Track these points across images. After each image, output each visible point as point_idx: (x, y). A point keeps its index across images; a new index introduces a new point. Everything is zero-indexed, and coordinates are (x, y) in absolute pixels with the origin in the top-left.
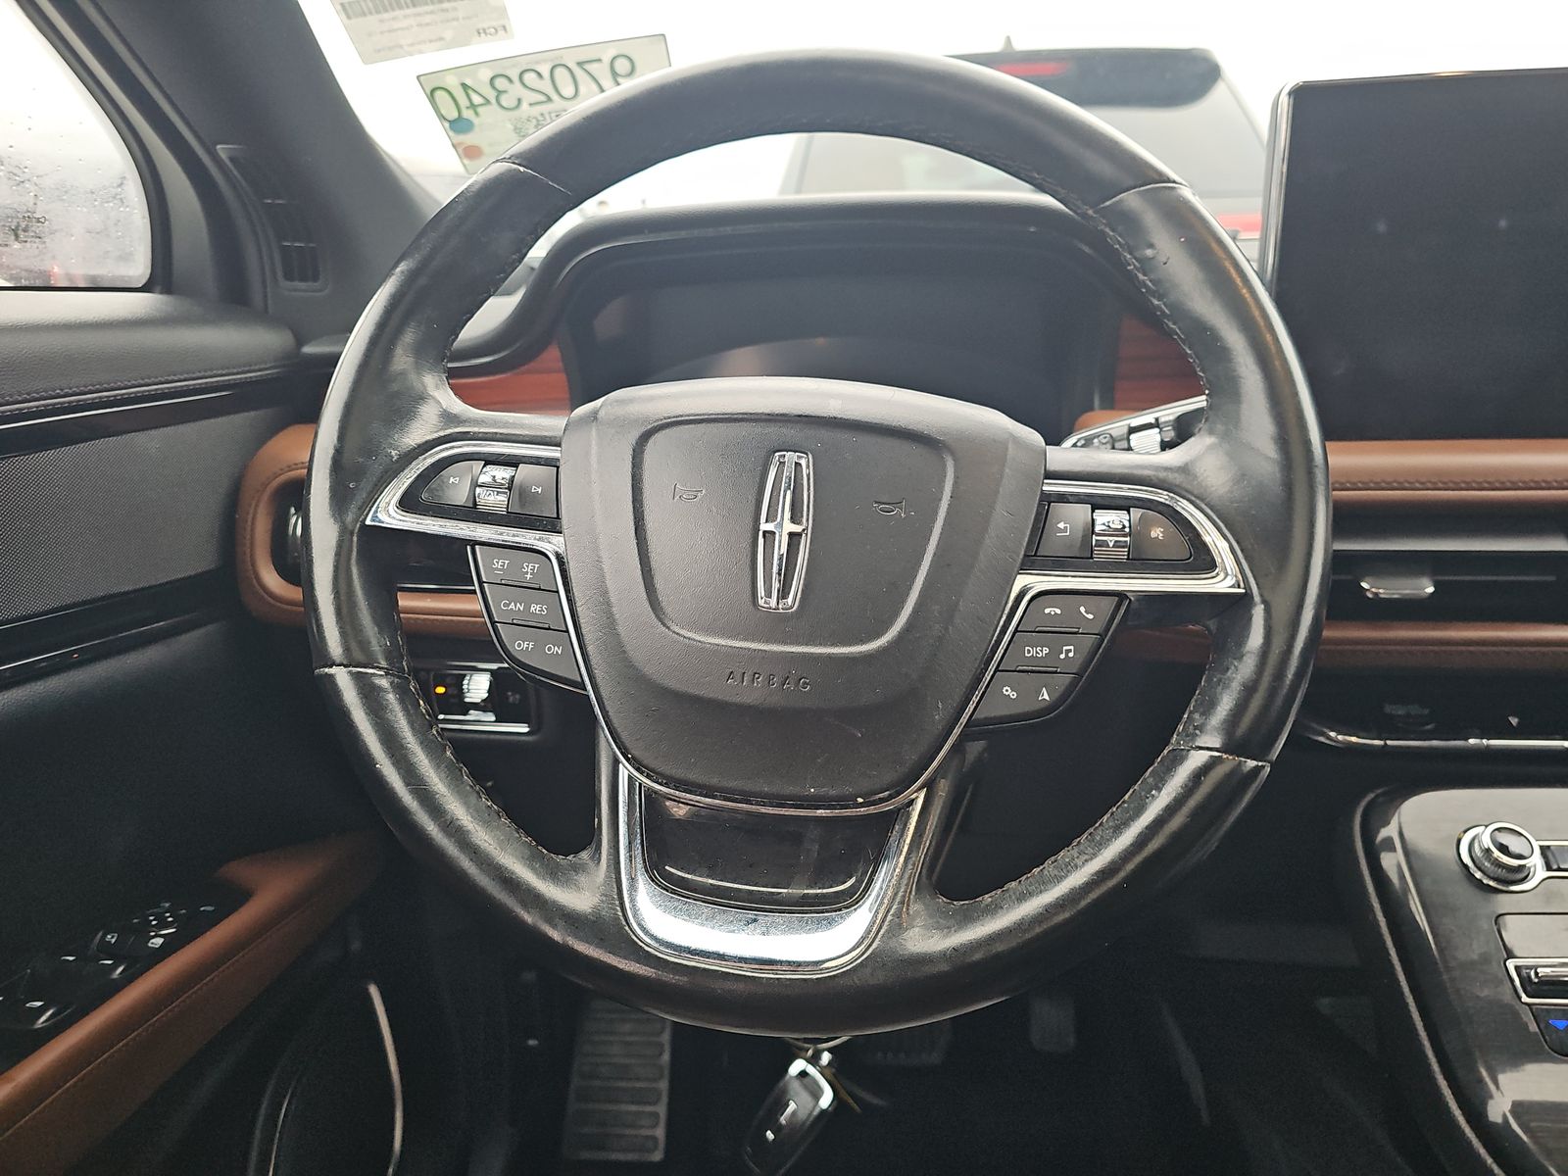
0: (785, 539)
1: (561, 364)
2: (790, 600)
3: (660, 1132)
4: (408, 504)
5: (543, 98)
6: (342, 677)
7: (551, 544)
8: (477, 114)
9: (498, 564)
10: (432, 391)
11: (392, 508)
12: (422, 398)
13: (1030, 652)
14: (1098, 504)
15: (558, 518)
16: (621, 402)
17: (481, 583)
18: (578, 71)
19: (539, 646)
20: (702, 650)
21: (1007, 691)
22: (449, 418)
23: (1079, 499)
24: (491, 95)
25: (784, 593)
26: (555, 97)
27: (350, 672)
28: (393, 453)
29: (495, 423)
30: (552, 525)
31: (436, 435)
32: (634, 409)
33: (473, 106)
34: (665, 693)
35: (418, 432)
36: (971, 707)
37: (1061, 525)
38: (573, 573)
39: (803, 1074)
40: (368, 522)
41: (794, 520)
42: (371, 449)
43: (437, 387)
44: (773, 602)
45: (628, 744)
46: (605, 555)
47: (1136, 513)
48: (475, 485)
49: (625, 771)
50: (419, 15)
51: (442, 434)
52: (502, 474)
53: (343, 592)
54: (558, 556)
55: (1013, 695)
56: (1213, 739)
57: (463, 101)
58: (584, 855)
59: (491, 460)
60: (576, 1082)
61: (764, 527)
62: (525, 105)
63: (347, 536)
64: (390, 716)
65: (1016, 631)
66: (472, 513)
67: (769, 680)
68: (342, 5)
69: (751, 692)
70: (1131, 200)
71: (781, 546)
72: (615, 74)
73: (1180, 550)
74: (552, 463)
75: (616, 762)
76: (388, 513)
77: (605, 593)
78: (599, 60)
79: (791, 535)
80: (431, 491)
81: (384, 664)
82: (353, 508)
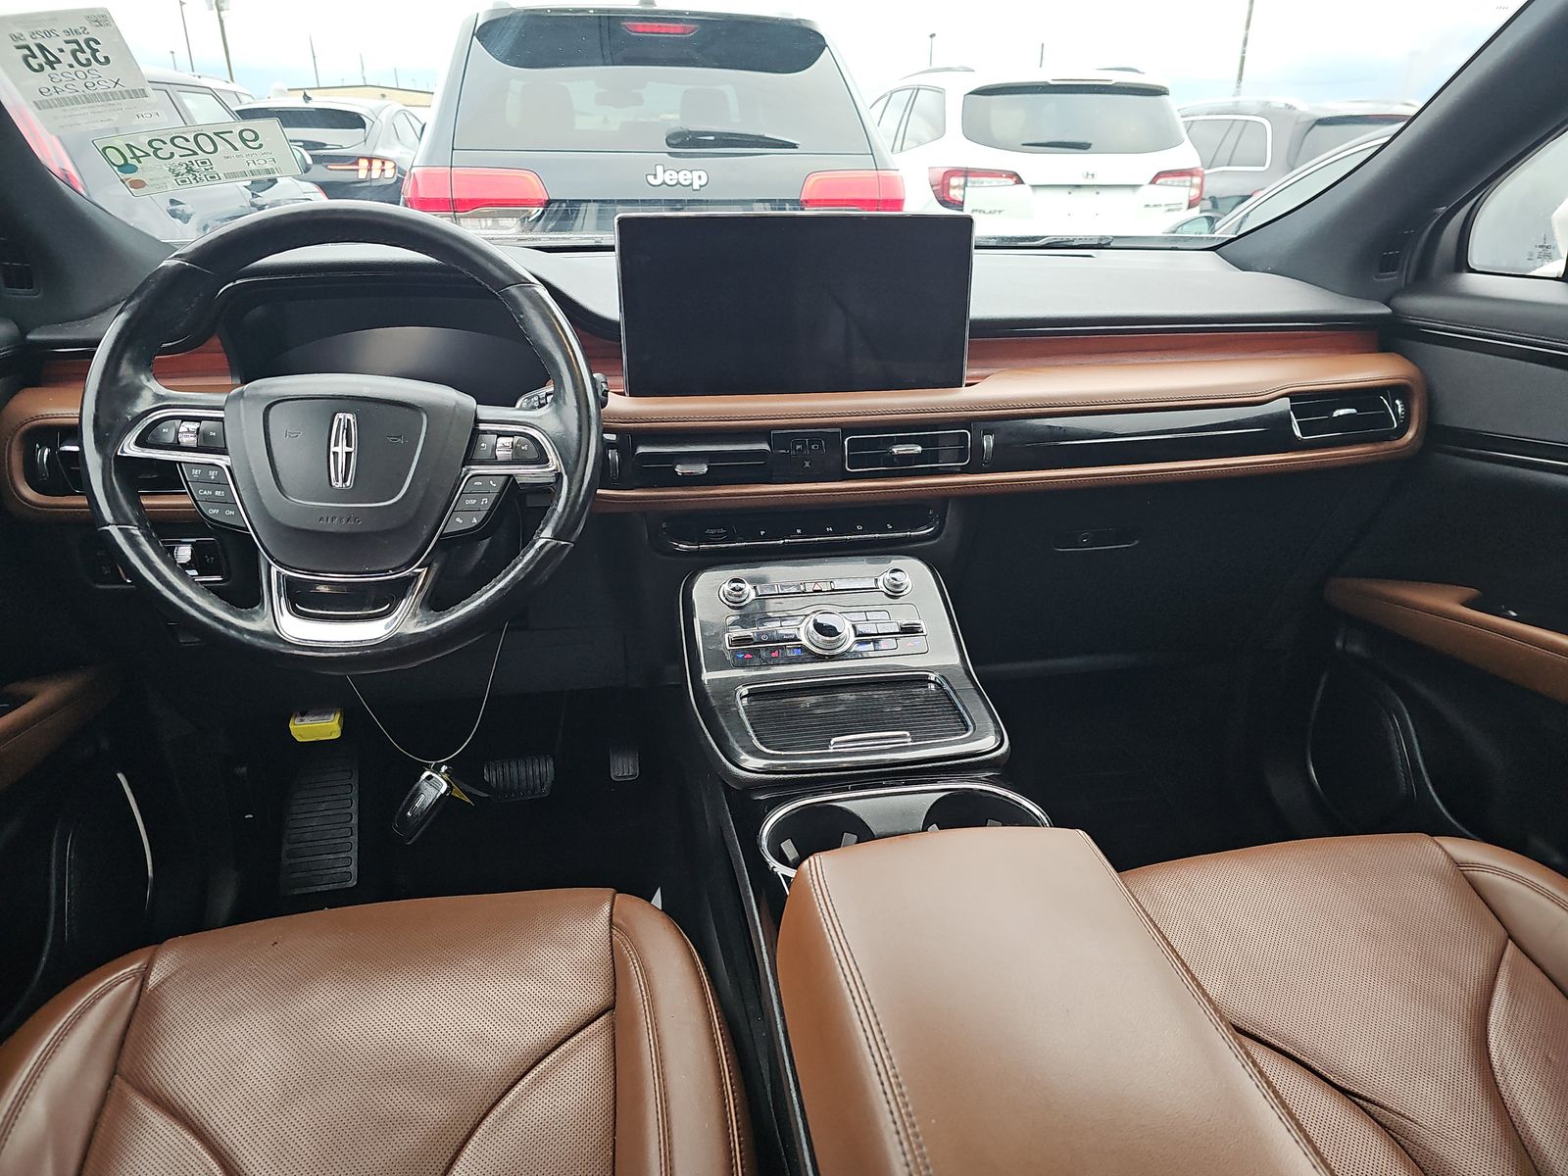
0: (344, 455)
1: (221, 348)
2: (348, 483)
3: (353, 868)
4: (141, 442)
5: (191, 153)
6: (114, 530)
7: (222, 461)
8: (140, 162)
9: (195, 472)
10: (145, 382)
11: (132, 446)
12: (141, 388)
13: (468, 502)
14: (500, 434)
15: (226, 447)
16: (255, 388)
17: (187, 482)
18: (214, 138)
19: (222, 512)
20: (306, 508)
21: (458, 520)
22: (158, 397)
23: (492, 432)
24: (151, 151)
25: (345, 480)
26: (199, 152)
27: (119, 529)
28: (129, 417)
29: (185, 399)
30: (224, 451)
31: (152, 407)
32: (264, 392)
33: (135, 157)
34: (289, 529)
35: (141, 406)
36: (441, 528)
37: (483, 445)
38: (236, 475)
39: (429, 778)
40: (119, 454)
41: (349, 445)
42: (115, 415)
43: (149, 381)
44: (340, 484)
45: (272, 554)
46: (252, 465)
47: (517, 438)
48: (177, 433)
49: (274, 569)
50: (93, 107)
51: (155, 406)
52: (193, 426)
53: (109, 489)
54: (227, 467)
55: (461, 521)
56: (547, 533)
57: (129, 155)
58: (257, 608)
59: (184, 419)
60: (286, 847)
61: (333, 449)
62: (176, 156)
63: (108, 461)
64: (143, 548)
65: (462, 493)
66: (177, 446)
67: (341, 519)
68: (35, 102)
69: (333, 526)
70: (513, 290)
71: (342, 459)
72: (244, 141)
73: (535, 456)
74: (221, 419)
75: (270, 566)
76: (130, 448)
77: (254, 483)
78: (231, 132)
79: (347, 453)
80: (153, 436)
81: (136, 524)
82: (110, 446)
